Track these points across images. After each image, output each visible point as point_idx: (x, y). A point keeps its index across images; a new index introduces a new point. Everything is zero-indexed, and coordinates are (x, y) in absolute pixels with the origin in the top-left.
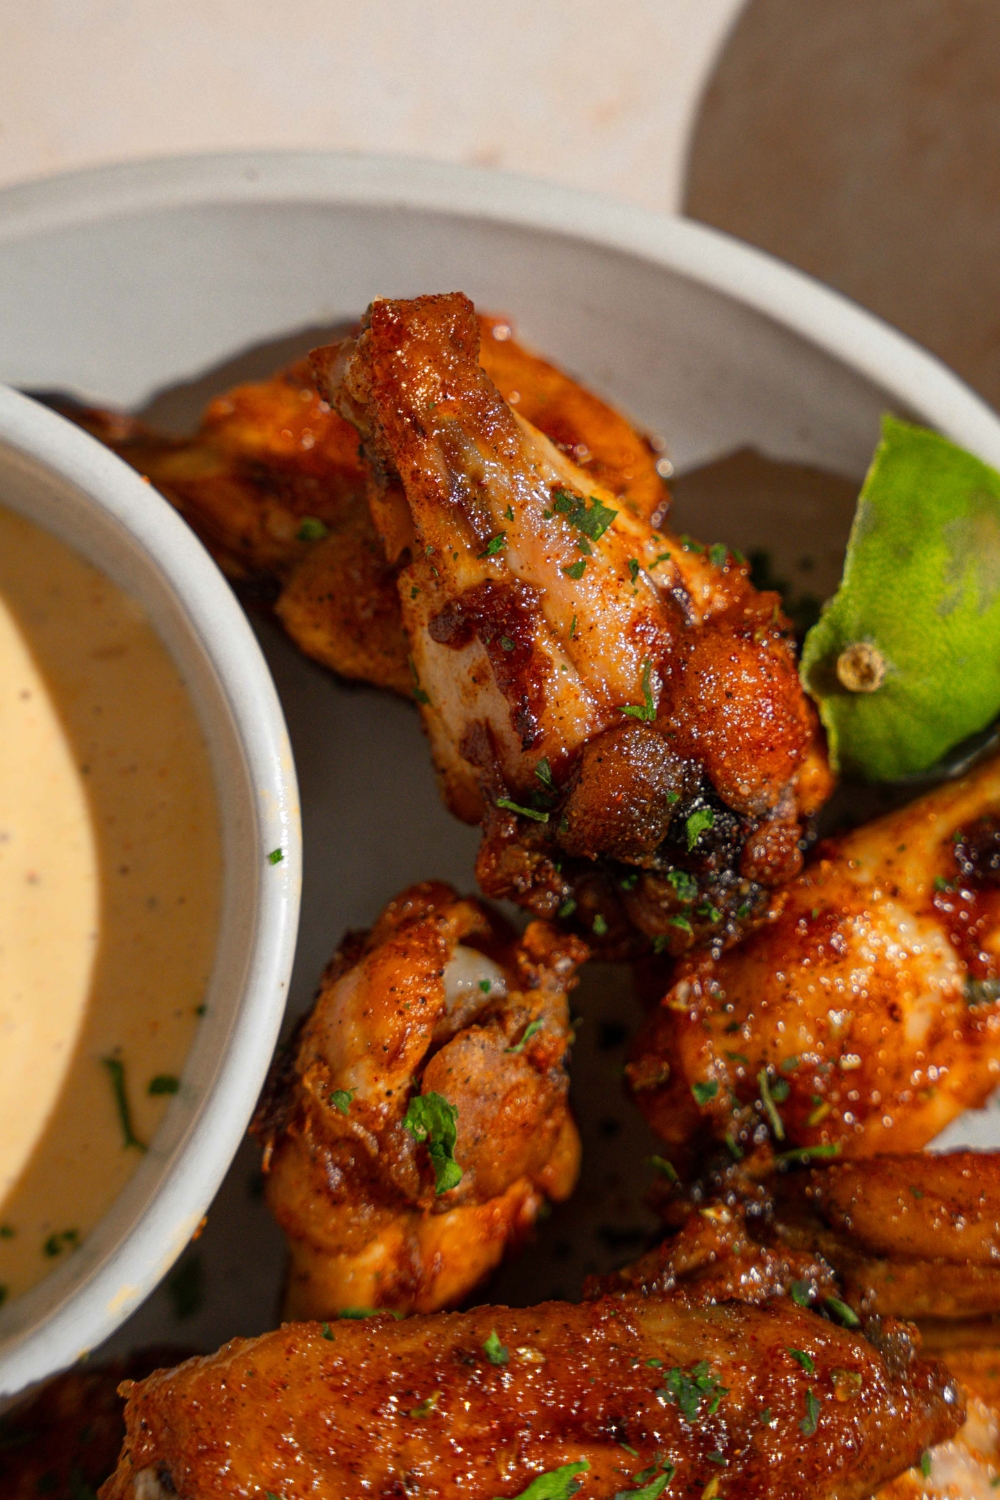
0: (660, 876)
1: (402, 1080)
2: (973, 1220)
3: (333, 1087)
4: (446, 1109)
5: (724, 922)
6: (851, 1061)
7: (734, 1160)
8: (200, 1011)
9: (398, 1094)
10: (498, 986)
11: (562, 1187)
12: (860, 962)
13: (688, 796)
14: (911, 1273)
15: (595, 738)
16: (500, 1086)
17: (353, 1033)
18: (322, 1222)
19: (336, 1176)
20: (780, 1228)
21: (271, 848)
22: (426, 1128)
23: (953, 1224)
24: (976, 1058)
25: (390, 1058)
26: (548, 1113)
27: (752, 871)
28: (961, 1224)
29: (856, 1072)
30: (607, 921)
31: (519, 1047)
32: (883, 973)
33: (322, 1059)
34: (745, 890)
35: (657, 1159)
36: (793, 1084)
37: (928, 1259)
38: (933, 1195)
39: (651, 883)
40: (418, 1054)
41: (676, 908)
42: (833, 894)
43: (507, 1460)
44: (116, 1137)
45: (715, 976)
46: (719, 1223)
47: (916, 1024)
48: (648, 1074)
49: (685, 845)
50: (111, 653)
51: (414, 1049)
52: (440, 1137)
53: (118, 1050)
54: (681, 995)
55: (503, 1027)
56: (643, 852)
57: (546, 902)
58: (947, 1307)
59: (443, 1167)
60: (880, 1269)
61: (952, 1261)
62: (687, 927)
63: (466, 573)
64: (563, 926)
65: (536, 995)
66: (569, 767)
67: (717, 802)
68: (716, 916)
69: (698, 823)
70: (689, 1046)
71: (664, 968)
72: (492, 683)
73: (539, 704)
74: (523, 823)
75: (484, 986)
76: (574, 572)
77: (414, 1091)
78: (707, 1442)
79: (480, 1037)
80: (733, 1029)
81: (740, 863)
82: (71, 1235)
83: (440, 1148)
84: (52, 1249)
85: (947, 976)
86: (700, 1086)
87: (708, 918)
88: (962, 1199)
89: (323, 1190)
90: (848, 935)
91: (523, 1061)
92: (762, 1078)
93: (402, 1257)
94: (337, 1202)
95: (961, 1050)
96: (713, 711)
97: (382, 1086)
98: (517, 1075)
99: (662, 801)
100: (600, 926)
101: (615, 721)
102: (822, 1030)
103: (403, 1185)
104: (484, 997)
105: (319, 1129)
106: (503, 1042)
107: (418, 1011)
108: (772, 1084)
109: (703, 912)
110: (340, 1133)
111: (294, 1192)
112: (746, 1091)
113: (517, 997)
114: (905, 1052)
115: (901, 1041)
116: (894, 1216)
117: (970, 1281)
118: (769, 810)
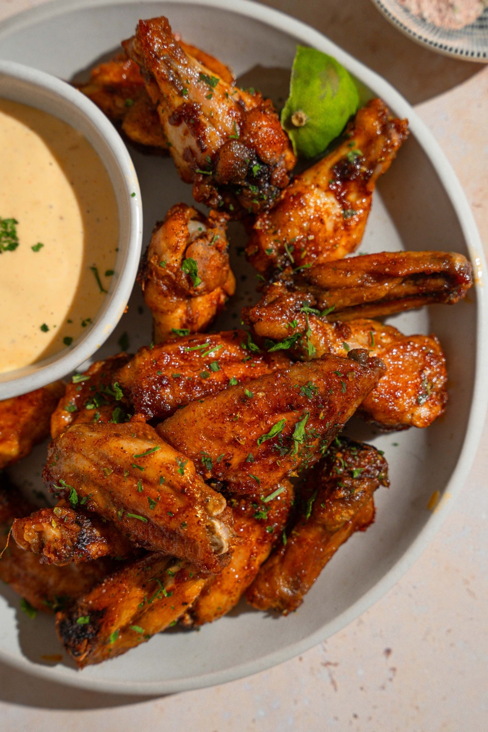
0: (247, 188)
1: (179, 256)
2: (352, 274)
3: (160, 261)
4: (194, 262)
5: (268, 199)
6: (311, 237)
7: (281, 271)
8: (117, 250)
9: (179, 261)
10: (204, 229)
11: (231, 291)
12: (310, 207)
13: (252, 159)
14: (336, 294)
15: (222, 146)
16: (208, 255)
17: (163, 244)
18: (163, 303)
19: (165, 288)
20: (297, 287)
21: (131, 192)
22: (189, 269)
23: (346, 276)
24: (349, 235)
25: (175, 249)
26: (224, 265)
27: (274, 183)
28: (349, 275)
29: (313, 241)
30: (234, 206)
31: (213, 243)
32: (317, 209)
33: (155, 254)
34: (273, 189)
35: (258, 275)
36: (295, 246)
37: (340, 288)
38: (339, 269)
39: (245, 191)
40: (184, 248)
41: (253, 197)
42: (299, 189)
44: (98, 289)
45: (268, 219)
46: (278, 286)
47: (329, 226)
48: (251, 251)
49: (253, 176)
50: (74, 148)
51: (182, 246)
52: (193, 271)
53: (94, 264)
54: (258, 225)
55: (207, 239)
56: (241, 180)
57: (214, 202)
58: (348, 302)
59: (195, 279)
60: (328, 294)
61: (348, 287)
62: (257, 202)
63: (177, 102)
64: (222, 209)
65: (215, 229)
66: (215, 157)
67: (260, 162)
68: (265, 198)
69: (256, 168)
70: (263, 240)
71: (252, 218)
72: (190, 135)
73: (204, 138)
74: (205, 176)
75: (200, 229)
76: (209, 97)
77: (184, 259)
79: (201, 241)
80: (275, 233)
81: (270, 181)
82: (89, 320)
83: (194, 274)
84: (84, 325)
85: (337, 209)
86: (267, 250)
87: (263, 199)
88: (348, 269)
89: (161, 293)
90: (305, 200)
91: (214, 248)
92: (286, 246)
93: (186, 313)
94: (166, 296)
95: (344, 233)
96: (256, 133)
97: (174, 258)
98: (213, 252)
99: (245, 162)
100: (232, 208)
101: (228, 140)
102: (301, 229)
103: (185, 287)
104: (200, 232)
105: (157, 275)
106: (208, 243)
107: (181, 234)
108: (289, 247)
109: (261, 197)
110: (163, 274)
111: (153, 296)
112: (281, 251)
113: (210, 230)
114: (327, 234)
115: (326, 231)
116: (329, 277)
117: (354, 292)
118: (277, 164)
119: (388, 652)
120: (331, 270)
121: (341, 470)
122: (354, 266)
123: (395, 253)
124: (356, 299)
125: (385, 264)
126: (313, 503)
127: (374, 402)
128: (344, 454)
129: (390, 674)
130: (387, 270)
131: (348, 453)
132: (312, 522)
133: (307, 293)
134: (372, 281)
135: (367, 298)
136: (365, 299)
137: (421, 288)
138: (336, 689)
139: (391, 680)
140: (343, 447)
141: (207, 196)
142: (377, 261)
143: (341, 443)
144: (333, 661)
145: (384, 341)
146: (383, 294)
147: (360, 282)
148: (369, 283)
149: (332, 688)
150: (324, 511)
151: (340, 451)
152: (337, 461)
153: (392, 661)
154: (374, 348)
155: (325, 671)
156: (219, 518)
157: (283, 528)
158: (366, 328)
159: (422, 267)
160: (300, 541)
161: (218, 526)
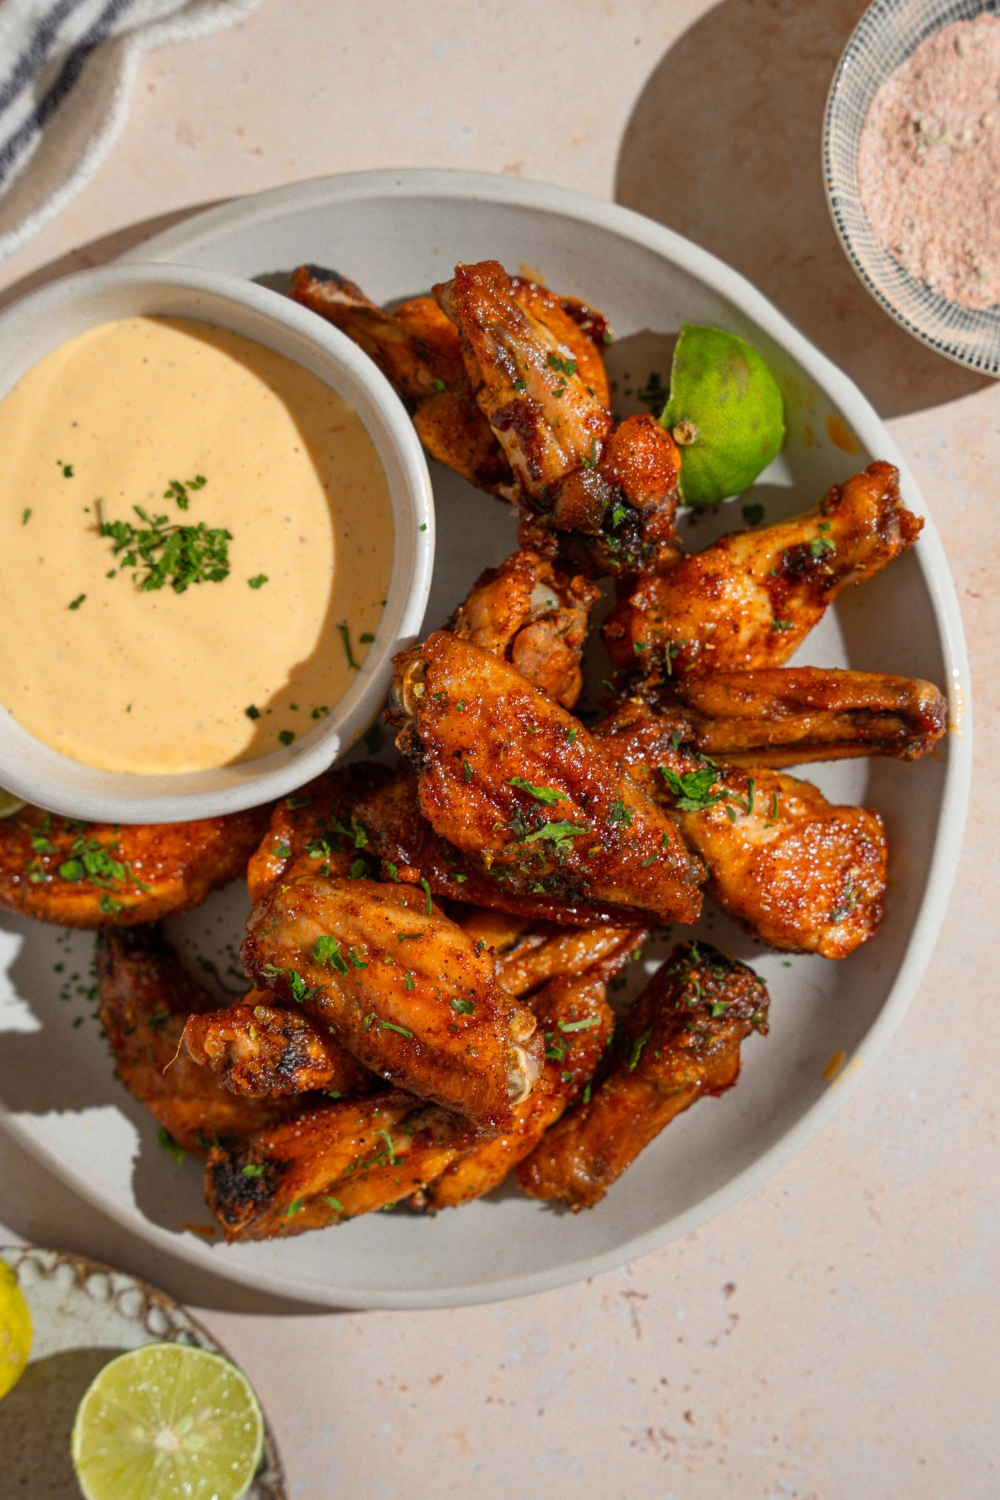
0: (603, 539)
1: (505, 640)
2: (754, 699)
6: (709, 647)
10: (556, 605)
13: (613, 502)
14: (726, 727)
15: (567, 475)
16: (550, 650)
20: (664, 709)
21: (421, 524)
23: (745, 700)
25: (502, 629)
26: (570, 667)
27: (648, 537)
28: (749, 700)
29: (712, 652)
32: (735, 609)
36: (681, 651)
37: (734, 718)
38: (735, 688)
39: (599, 542)
40: (515, 630)
41: (611, 555)
44: (346, 662)
46: (637, 705)
47: (745, 634)
49: (613, 524)
55: (556, 623)
56: (594, 528)
58: (744, 742)
60: (712, 725)
61: (746, 718)
62: (617, 564)
63: (506, 396)
65: (573, 611)
67: (627, 505)
68: (630, 558)
69: (619, 513)
72: (519, 448)
73: (540, 459)
75: (549, 604)
76: (558, 394)
81: (641, 531)
84: (316, 714)
85: (765, 615)
86: (639, 645)
87: (626, 560)
88: (749, 689)
92: (668, 645)
96: (625, 461)
101: (577, 466)
102: (701, 630)
106: (555, 630)
108: (671, 650)
109: (624, 556)
112: (659, 649)
114: (737, 647)
115: (737, 641)
116: (717, 700)
117: (753, 727)
118: (655, 508)
119: (730, 1288)
120: (721, 688)
121: (695, 1000)
122: (758, 686)
123: (826, 671)
124: (757, 738)
125: (808, 689)
126: (643, 1047)
127: (762, 910)
128: (704, 976)
129: (728, 1324)
130: (810, 698)
131: (709, 975)
132: (637, 1076)
133: (680, 718)
134: (785, 713)
135: (775, 738)
136: (770, 739)
137: (862, 731)
138: (639, 1335)
139: (728, 1332)
140: (704, 965)
141: (538, 544)
142: (795, 681)
143: (701, 955)
144: (640, 1290)
145: (793, 811)
146: (800, 734)
147: (765, 712)
148: (779, 715)
149: (633, 1332)
150: (659, 1063)
151: (697, 969)
152: (691, 986)
153: (734, 1303)
154: (776, 822)
155: (625, 1305)
156: (525, 1046)
157: (588, 1077)
158: (768, 785)
159: (866, 700)
160: (614, 1102)
161: (523, 1057)
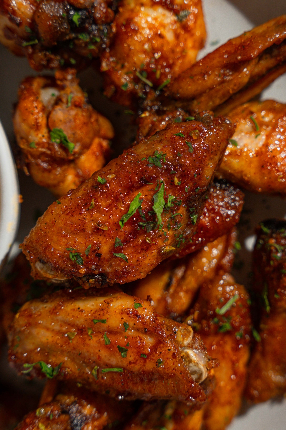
0: (77, 38)
1: (44, 131)
2: (209, 75)
3: (28, 142)
4: (60, 131)
5: (102, 39)
6: (157, 56)
7: (144, 99)
9: (46, 135)
10: (56, 93)
11: (110, 134)
12: (143, 28)
13: (68, 12)
14: (203, 99)
15: (34, 12)
16: (71, 117)
17: (24, 127)
18: (50, 179)
19: (45, 165)
22: (58, 138)
23: (204, 79)
24: (192, 35)
25: (37, 127)
26: (90, 117)
27: (99, 22)
28: (206, 78)
29: (162, 57)
30: (75, 59)
31: (70, 104)
32: (151, 27)
33: (22, 138)
34: (102, 28)
36: (146, 70)
37: (205, 92)
38: (195, 75)
39: (76, 42)
40: (45, 122)
41: (87, 44)
42: (127, 15)
43: (121, 205)
45: (111, 56)
46: (147, 117)
47: (169, 36)
48: (110, 91)
49: (76, 26)
51: (42, 120)
52: (63, 139)
54: (105, 66)
55: (63, 102)
56: (67, 34)
57: (55, 64)
58: (218, 101)
59: (68, 146)
60: (195, 102)
61: (211, 88)
62: (93, 47)
64: (65, 67)
65: (67, 89)
66: (33, 24)
67: (77, 9)
68: (98, 40)
69: (76, 18)
70: (114, 78)
71: (96, 61)
73: (14, 12)
74: (33, 46)
75: (53, 95)
77: (49, 131)
78: (168, 170)
79: (58, 108)
80: (123, 67)
81: (95, 22)
83: (65, 142)
85: (169, 18)
86: (123, 85)
87: (96, 42)
88: (203, 71)
89: (45, 170)
90: (136, 23)
91: (73, 107)
92: (138, 74)
93: (77, 175)
94: (49, 171)
95: (187, 35)
97: (40, 135)
98: (73, 112)
99: (62, 18)
100: (73, 61)
101: (37, 4)
102: (145, 52)
103: (62, 156)
104: (54, 98)
105: (33, 156)
106: (64, 106)
107: (37, 111)
108: (141, 74)
109: (94, 41)
110: (38, 153)
111: (38, 176)
112: (136, 80)
113: (62, 93)
114: (171, 45)
115: (168, 43)
116: (190, 87)
117: (218, 91)
118: (93, 3)
120: (188, 80)
121: (279, 255)
122: (207, 67)
123: (240, 37)
124: (224, 95)
125: (235, 52)
126: (267, 297)
127: (281, 183)
128: (276, 239)
130: (239, 58)
131: (278, 236)
132: (274, 312)
133: (176, 109)
134: (231, 73)
135: (233, 90)
136: (231, 92)
137: (279, 58)
140: (273, 233)
141: (44, 62)
142: (227, 52)
143: (269, 228)
145: (267, 119)
146: (246, 80)
147: (219, 79)
148: (228, 76)
150: (280, 300)
151: (271, 237)
152: (273, 248)
154: (260, 131)
156: (191, 346)
157: (250, 327)
158: (244, 114)
159: (270, 40)
160: (271, 332)
161: (192, 354)
